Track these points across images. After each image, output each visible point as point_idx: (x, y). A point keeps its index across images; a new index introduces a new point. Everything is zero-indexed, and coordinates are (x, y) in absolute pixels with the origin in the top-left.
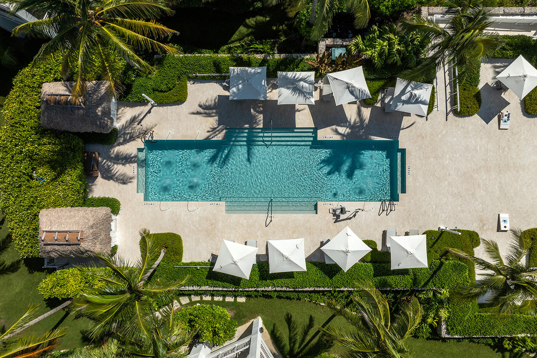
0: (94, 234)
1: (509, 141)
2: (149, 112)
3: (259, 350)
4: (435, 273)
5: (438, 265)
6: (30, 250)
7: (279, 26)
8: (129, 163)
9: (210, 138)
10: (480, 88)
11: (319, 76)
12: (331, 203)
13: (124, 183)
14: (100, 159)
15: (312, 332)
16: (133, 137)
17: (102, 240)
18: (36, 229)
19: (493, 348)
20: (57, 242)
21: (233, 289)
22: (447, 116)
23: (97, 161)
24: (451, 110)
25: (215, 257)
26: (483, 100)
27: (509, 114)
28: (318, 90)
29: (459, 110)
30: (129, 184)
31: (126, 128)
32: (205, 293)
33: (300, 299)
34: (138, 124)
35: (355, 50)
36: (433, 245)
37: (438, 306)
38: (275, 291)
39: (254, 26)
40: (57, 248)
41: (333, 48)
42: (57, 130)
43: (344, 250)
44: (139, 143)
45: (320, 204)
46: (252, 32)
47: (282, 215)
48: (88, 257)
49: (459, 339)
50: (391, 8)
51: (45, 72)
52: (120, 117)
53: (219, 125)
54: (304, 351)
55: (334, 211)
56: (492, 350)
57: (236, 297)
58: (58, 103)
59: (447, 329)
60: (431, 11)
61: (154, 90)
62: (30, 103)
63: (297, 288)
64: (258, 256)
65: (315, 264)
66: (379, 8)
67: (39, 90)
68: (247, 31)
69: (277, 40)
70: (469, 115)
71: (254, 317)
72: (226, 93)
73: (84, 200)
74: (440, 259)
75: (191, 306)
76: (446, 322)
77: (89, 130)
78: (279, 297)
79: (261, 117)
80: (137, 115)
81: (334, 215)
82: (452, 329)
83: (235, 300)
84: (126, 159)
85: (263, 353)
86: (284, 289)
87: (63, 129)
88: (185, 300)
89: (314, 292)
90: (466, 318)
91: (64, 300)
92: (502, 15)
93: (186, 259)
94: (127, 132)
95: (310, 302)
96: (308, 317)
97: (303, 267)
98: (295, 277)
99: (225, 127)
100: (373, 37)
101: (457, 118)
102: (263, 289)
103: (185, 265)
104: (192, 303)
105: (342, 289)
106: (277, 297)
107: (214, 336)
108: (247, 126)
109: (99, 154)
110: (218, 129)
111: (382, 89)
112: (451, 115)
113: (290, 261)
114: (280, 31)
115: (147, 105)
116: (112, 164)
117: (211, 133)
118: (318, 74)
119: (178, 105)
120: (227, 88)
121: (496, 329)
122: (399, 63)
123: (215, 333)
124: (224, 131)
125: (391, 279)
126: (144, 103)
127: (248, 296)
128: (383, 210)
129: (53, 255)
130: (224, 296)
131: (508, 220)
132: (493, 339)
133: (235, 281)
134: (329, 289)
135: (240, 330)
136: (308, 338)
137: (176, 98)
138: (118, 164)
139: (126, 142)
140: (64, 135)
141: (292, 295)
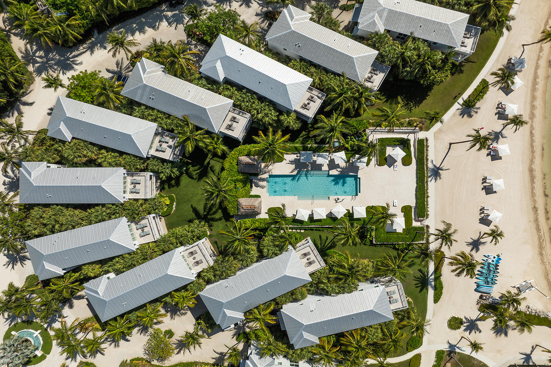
1: (397, 174)
2: (271, 165)
4: (369, 219)
10: (386, 156)
11: (330, 153)
13: (262, 188)
15: (328, 242)
16: (265, 173)
18: (239, 204)
20: (248, 209)
21: (300, 226)
22: (375, 166)
23: (253, 181)
24: (376, 164)
25: (296, 213)
26: (388, 160)
27: (397, 165)
28: (330, 158)
29: (378, 164)
30: (264, 189)
31: (263, 169)
33: (323, 231)
34: (267, 169)
35: (342, 144)
36: (368, 211)
38: (315, 227)
41: (335, 143)
44: (267, 175)
45: (330, 197)
47: (317, 201)
49: (380, 244)
53: (295, 168)
54: (326, 248)
56: (393, 249)
57: (301, 230)
59: (375, 240)
60: (369, 129)
63: (322, 226)
64: (310, 214)
65: (329, 217)
70: (383, 166)
71: (307, 237)
72: (298, 158)
76: (375, 237)
82: (377, 240)
84: (263, 180)
86: (318, 226)
87: (246, 172)
89: (329, 228)
94: (264, 171)
95: (327, 231)
96: (326, 237)
97: (325, 217)
98: (322, 221)
99: (297, 169)
101: (379, 167)
102: (311, 226)
105: (338, 226)
108: (305, 170)
109: (254, 179)
110: (294, 170)
111: (352, 157)
113: (321, 216)
116: (258, 182)
117: (292, 172)
119: (281, 162)
124: (296, 171)
126: (269, 162)
127: (305, 230)
128: (352, 199)
130: (296, 230)
133: (302, 223)
134: (333, 227)
136: (326, 245)
137: (280, 160)
138: (260, 182)
139: (263, 174)
141: (321, 229)
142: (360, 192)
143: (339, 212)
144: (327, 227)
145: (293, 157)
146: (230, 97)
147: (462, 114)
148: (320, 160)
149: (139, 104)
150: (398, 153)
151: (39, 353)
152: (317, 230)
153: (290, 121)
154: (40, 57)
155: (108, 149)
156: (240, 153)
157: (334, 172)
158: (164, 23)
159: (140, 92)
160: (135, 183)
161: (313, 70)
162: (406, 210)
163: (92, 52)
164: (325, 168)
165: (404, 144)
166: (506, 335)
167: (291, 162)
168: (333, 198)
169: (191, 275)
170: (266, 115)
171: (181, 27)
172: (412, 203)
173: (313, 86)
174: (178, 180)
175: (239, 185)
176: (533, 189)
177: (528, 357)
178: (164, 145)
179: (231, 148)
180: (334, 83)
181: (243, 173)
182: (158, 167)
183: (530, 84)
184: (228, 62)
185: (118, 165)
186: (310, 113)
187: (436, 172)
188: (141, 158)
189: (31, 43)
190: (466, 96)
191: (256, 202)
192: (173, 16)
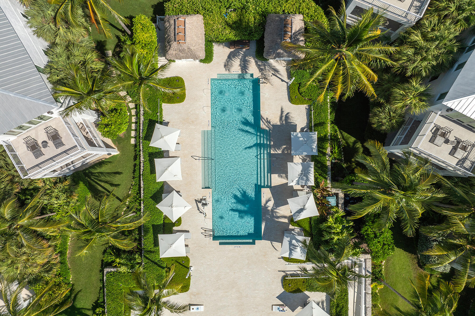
0: (184, 50)
1: (262, 312)
2: (283, 81)
3: (95, 153)
4: (156, 263)
5: (162, 265)
6: (171, 9)
7: (355, 163)
8: (241, 68)
9: (263, 119)
10: (305, 292)
11: (312, 188)
12: (211, 197)
13: (225, 66)
14: (244, 50)
15: (107, 186)
16: (262, 70)
17: (179, 55)
18: (187, 13)
19: (96, 302)
20: (176, 27)
21: (141, 136)
22: (283, 271)
23: (242, 48)
24: (287, 274)
25: (167, 124)
26: (295, 294)
27: (284, 311)
28: (302, 189)
29: (286, 278)
30: (225, 69)
31: (269, 65)
32: (138, 118)
33: (133, 178)
34: (272, 74)
35: (333, 211)
36: (178, 262)
37: (129, 265)
38: (140, 163)
39: (355, 147)
40: (173, 27)
41: (335, 198)
42: (266, 24)
43: (173, 205)
44: (257, 75)
45: (210, 190)
46: (350, 145)
47: (201, 166)
48: (165, 46)
49: (103, 280)
50: (366, 233)
51: (311, 16)
52: (278, 62)
53: (273, 125)
54: (91, 182)
55: (205, 199)
56: (94, 301)
57: (135, 137)
58: (285, 26)
59: (111, 272)
60: (368, 260)
61: (300, 84)
62: (287, 6)
63: (143, 176)
64: (168, 151)
65: (162, 187)
66: (366, 225)
67: (297, 12)
68: (350, 142)
69: (344, 162)
70: (283, 286)
71: (119, 150)
72: (298, 130)
73: (210, 41)
74: (166, 267)
75: (127, 110)
76: (116, 272)
77: (266, 44)
78: (135, 165)
79: (280, 152)
80: (280, 73)
81: (201, 200)
82: (111, 275)
83: (132, 137)
84: (244, 67)
85: (92, 155)
86: (142, 168)
87: (266, 28)
88: (132, 105)
89: (140, 187)
90: (120, 284)
91: (131, 30)
92: (365, 306)
93: (165, 106)
94: (266, 67)
95: (132, 185)
96: (119, 184)
97: (160, 179)
98: (152, 175)
99: (272, 129)
100: (344, 222)
101: (281, 278)
102: (142, 155)
103: (160, 105)
104: (129, 110)
105: (142, 205)
106: (136, 164)
107: (105, 124)
108: (272, 143)
109: (249, 49)
110: (270, 125)
111: (303, 229)
112: (283, 274)
113: (165, 171)
114: (351, 163)
115: (288, 79)
116: (240, 58)
117: (266, 120)
118: (314, 188)
119: (289, 99)
120: (302, 130)
121: (112, 302)
122: (323, 239)
123: (107, 125)
124: (267, 129)
125: (150, 236)
126: (290, 77)
127: (135, 146)
128: (205, 231)
129: (167, 24)
130: (136, 130)
131: (199, 311)
132: (104, 302)
133: (148, 137)
134: (142, 196)
135: (109, 141)
136: (102, 184)
137: (293, 97)
138: (241, 62)
139: (259, 66)
140: (262, 28)
141: (137, 174)
142: (221, 244)
143: (171, 206)
144: (140, 185)
145: (300, 120)
157: (266, 196)
167: (287, 117)
168: (208, 195)
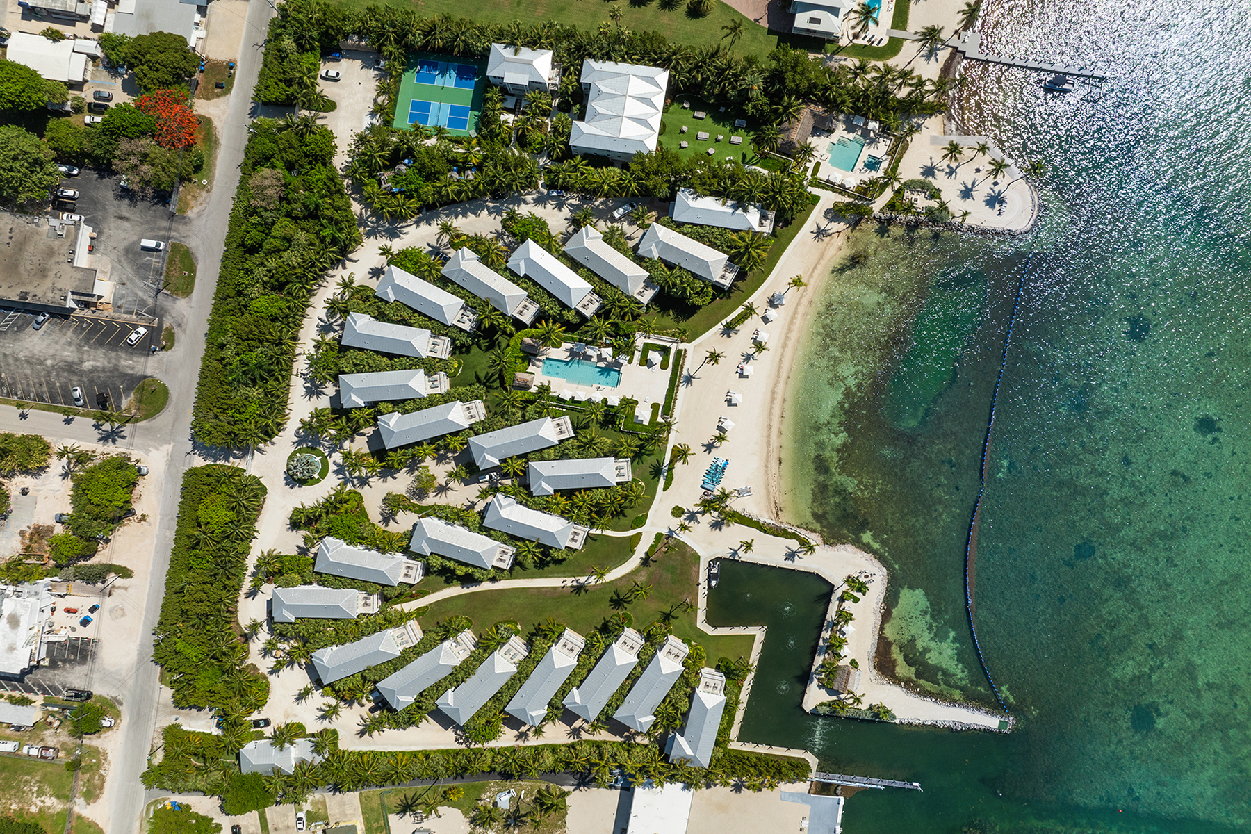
139: (541, 356)
142: (619, 385)
143: (597, 398)
144: (585, 410)
145: (569, 346)
146: (526, 290)
147: (723, 334)
148: (590, 352)
149: (453, 283)
150: (655, 357)
151: (316, 476)
152: (577, 411)
153: (570, 316)
154: (372, 222)
155: (420, 314)
156: (525, 335)
157: (601, 364)
158: (485, 212)
159: (456, 273)
160: (435, 344)
161: (596, 279)
162: (655, 407)
163: (418, 226)
164: (595, 359)
165: (664, 351)
166: (720, 530)
167: (567, 350)
168: (595, 386)
169: (465, 423)
170: (552, 308)
171: (499, 218)
172: (662, 401)
173: (594, 291)
174: (468, 349)
175: (519, 361)
176: (771, 408)
177: (735, 553)
178: (465, 318)
179: (518, 330)
180: (608, 293)
181: (524, 352)
182: (456, 335)
183: (789, 318)
184: (530, 263)
185: (427, 328)
186: (588, 313)
187: (689, 380)
188: (445, 325)
189: (366, 208)
190: (729, 319)
191: (528, 377)
192: (494, 207)
